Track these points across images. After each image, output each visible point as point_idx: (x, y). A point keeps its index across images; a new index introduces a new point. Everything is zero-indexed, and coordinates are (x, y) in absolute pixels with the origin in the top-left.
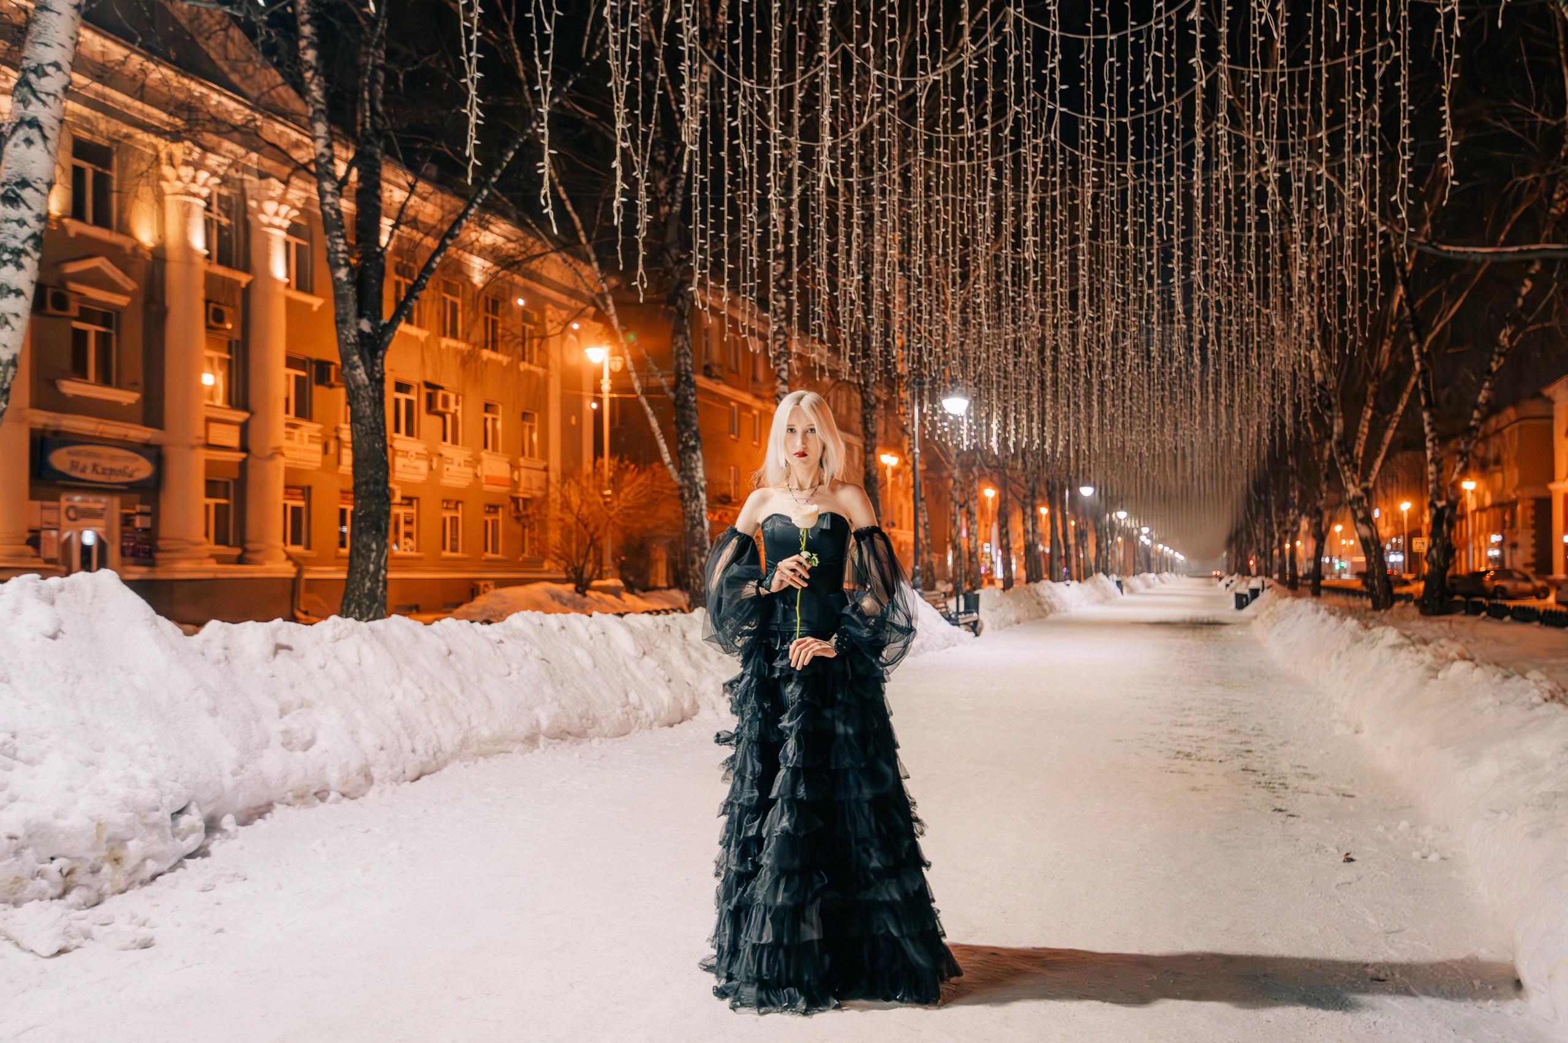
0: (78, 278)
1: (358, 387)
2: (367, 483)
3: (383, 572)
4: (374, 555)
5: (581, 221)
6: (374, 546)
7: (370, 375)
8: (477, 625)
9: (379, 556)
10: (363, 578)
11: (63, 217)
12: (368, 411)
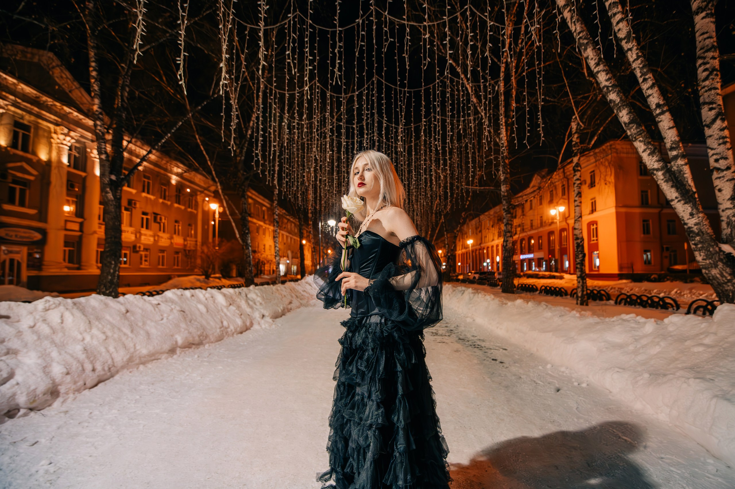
0: (12, 168)
1: (109, 201)
2: (111, 238)
3: (117, 273)
4: (113, 266)
5: (209, 157)
6: (113, 262)
7: (114, 196)
8: (146, 297)
9: (115, 266)
10: (108, 275)
11: (8, 147)
12: (113, 210)
